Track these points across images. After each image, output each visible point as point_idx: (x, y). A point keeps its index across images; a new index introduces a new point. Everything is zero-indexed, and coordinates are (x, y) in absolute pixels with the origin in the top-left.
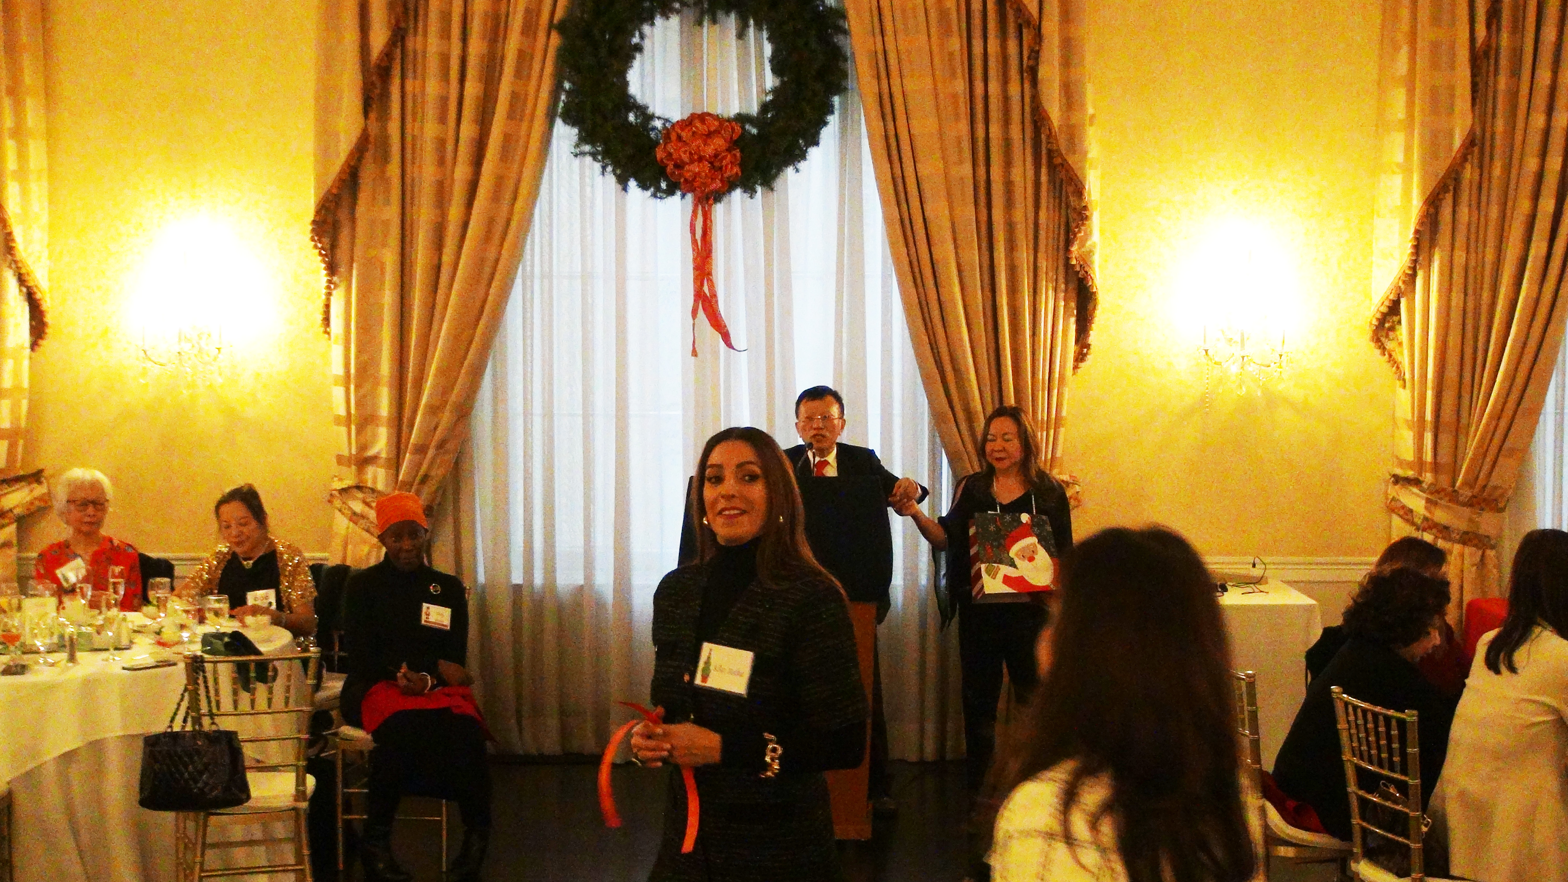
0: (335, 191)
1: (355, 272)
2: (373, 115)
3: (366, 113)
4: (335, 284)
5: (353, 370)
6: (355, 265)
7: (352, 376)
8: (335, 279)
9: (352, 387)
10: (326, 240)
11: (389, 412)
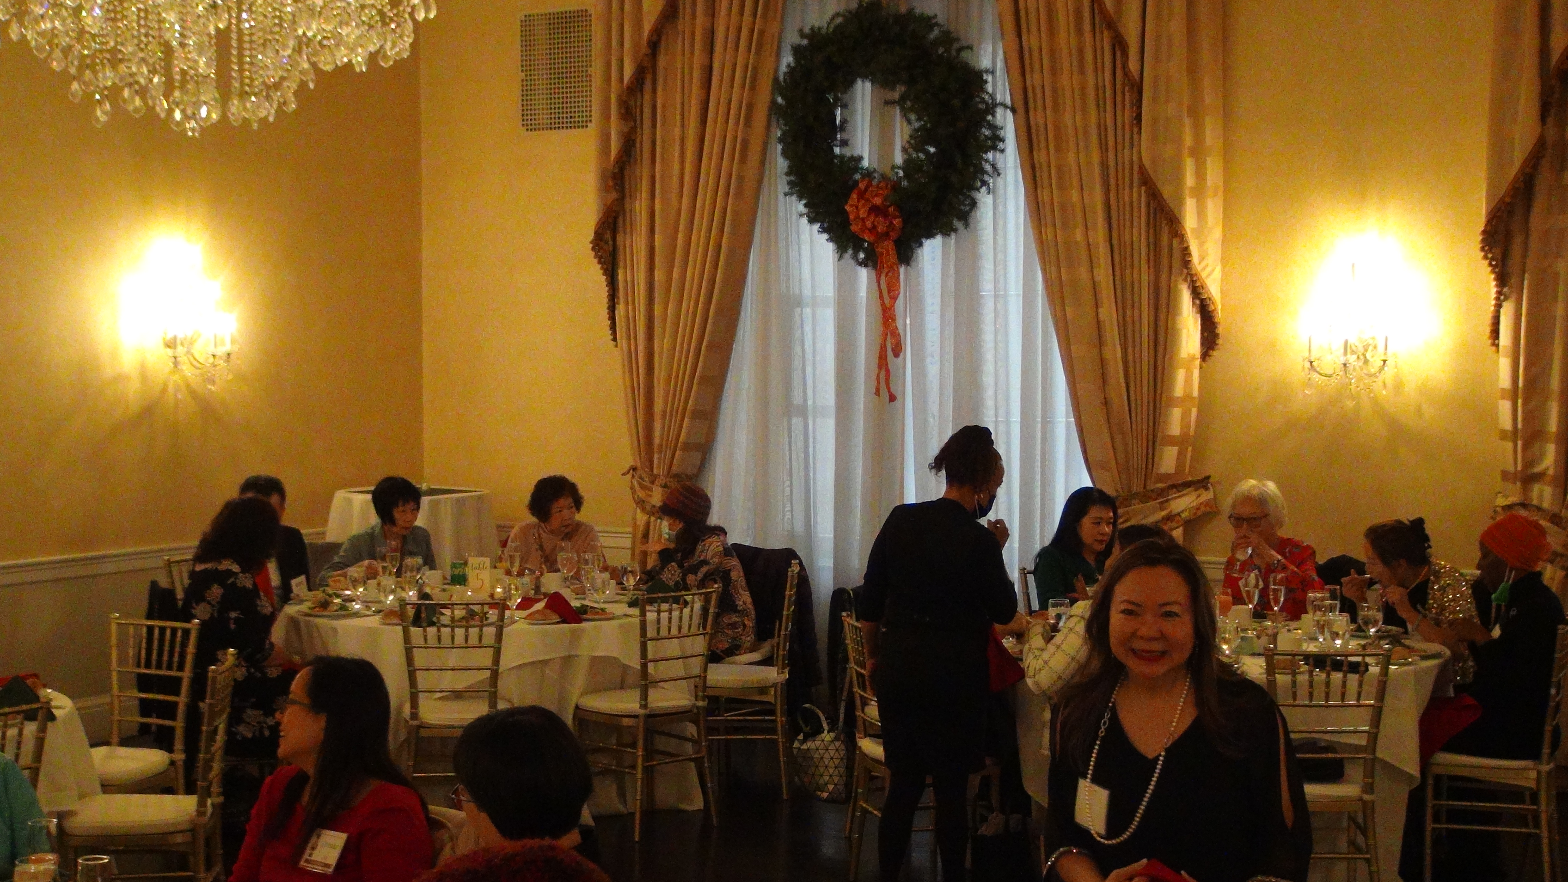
0: (1508, 200)
1: (1526, 283)
2: (1550, 120)
3: (1543, 117)
4: (1505, 295)
5: (1521, 384)
6: (1526, 275)
7: (1520, 390)
8: (1505, 290)
9: (1520, 401)
10: (1498, 251)
11: (1559, 427)
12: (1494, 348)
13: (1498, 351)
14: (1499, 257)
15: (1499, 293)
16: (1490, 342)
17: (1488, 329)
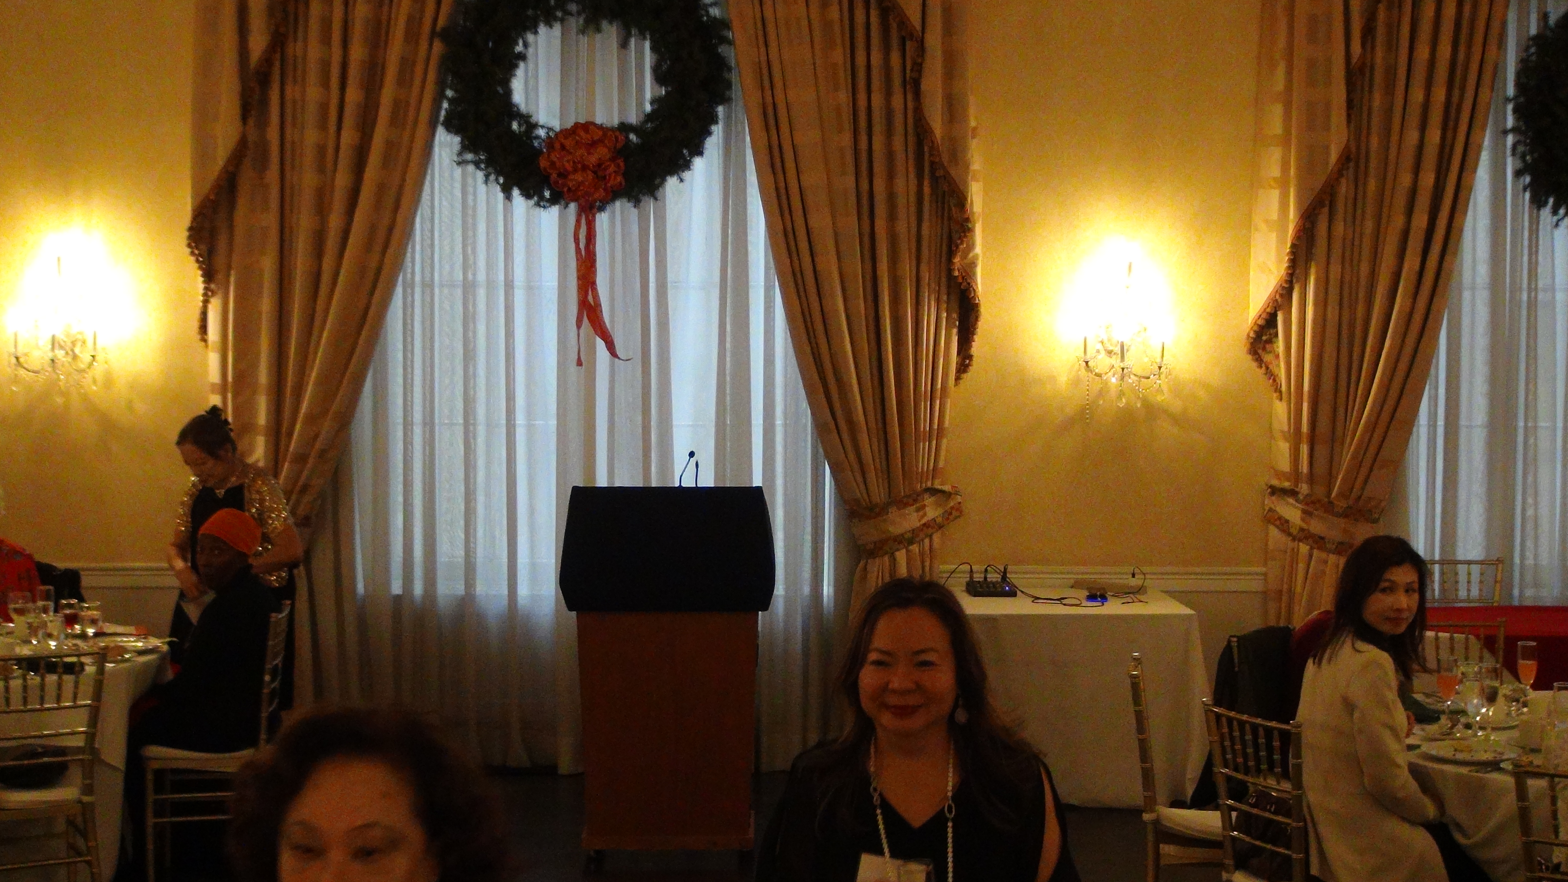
0: (212, 197)
1: (232, 279)
2: (251, 122)
3: (244, 118)
4: (212, 291)
5: (230, 379)
6: (233, 272)
7: (230, 386)
8: (213, 286)
9: (230, 396)
10: (203, 247)
11: (268, 421)
12: (203, 343)
13: (207, 346)
14: (206, 254)
15: (206, 289)
16: (199, 337)
17: (195, 324)
